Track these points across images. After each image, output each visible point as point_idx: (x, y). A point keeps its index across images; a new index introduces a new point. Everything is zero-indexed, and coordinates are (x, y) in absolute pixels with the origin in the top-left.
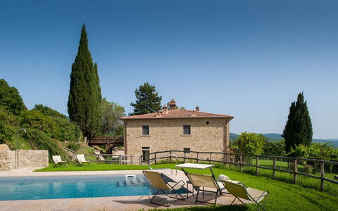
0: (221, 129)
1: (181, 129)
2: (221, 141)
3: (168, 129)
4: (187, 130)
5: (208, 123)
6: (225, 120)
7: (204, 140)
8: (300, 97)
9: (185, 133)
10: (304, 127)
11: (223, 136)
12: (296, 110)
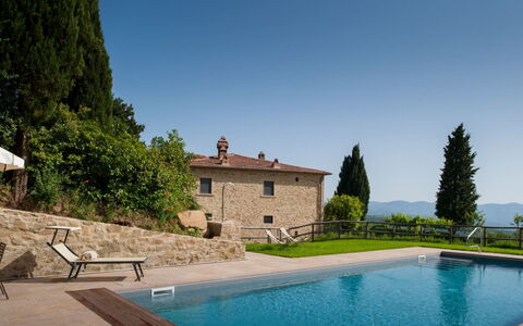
0: (314, 189)
1: (261, 187)
2: (314, 206)
3: (241, 186)
4: (269, 188)
5: (297, 180)
6: (319, 177)
7: (292, 204)
8: (356, 150)
9: (265, 193)
10: (363, 188)
11: (315, 199)
12: (352, 168)
